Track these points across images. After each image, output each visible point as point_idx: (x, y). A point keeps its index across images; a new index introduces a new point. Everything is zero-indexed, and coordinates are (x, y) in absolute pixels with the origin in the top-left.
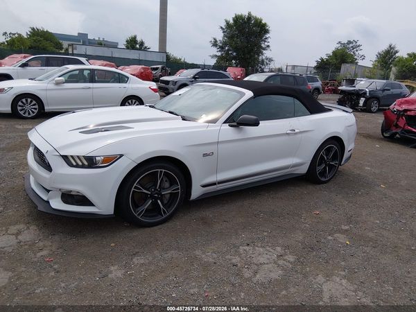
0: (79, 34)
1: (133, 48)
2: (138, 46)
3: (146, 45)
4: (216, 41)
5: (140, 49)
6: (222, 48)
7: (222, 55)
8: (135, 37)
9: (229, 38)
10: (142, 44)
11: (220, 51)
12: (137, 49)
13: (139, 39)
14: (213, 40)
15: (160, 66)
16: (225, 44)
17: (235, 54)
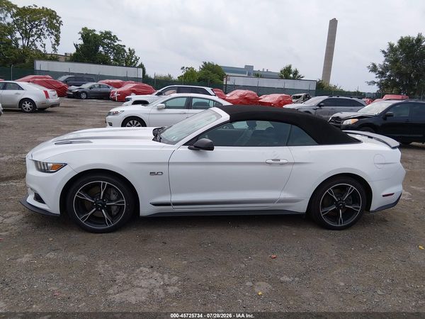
0: (246, 66)
1: (287, 77)
2: (291, 75)
3: (299, 74)
4: (374, 66)
5: (294, 78)
6: (382, 74)
7: (381, 81)
8: (290, 67)
9: (391, 62)
10: (296, 73)
11: (379, 77)
12: (290, 78)
13: (293, 69)
14: (371, 66)
15: (303, 94)
16: (386, 68)
17: (397, 80)
